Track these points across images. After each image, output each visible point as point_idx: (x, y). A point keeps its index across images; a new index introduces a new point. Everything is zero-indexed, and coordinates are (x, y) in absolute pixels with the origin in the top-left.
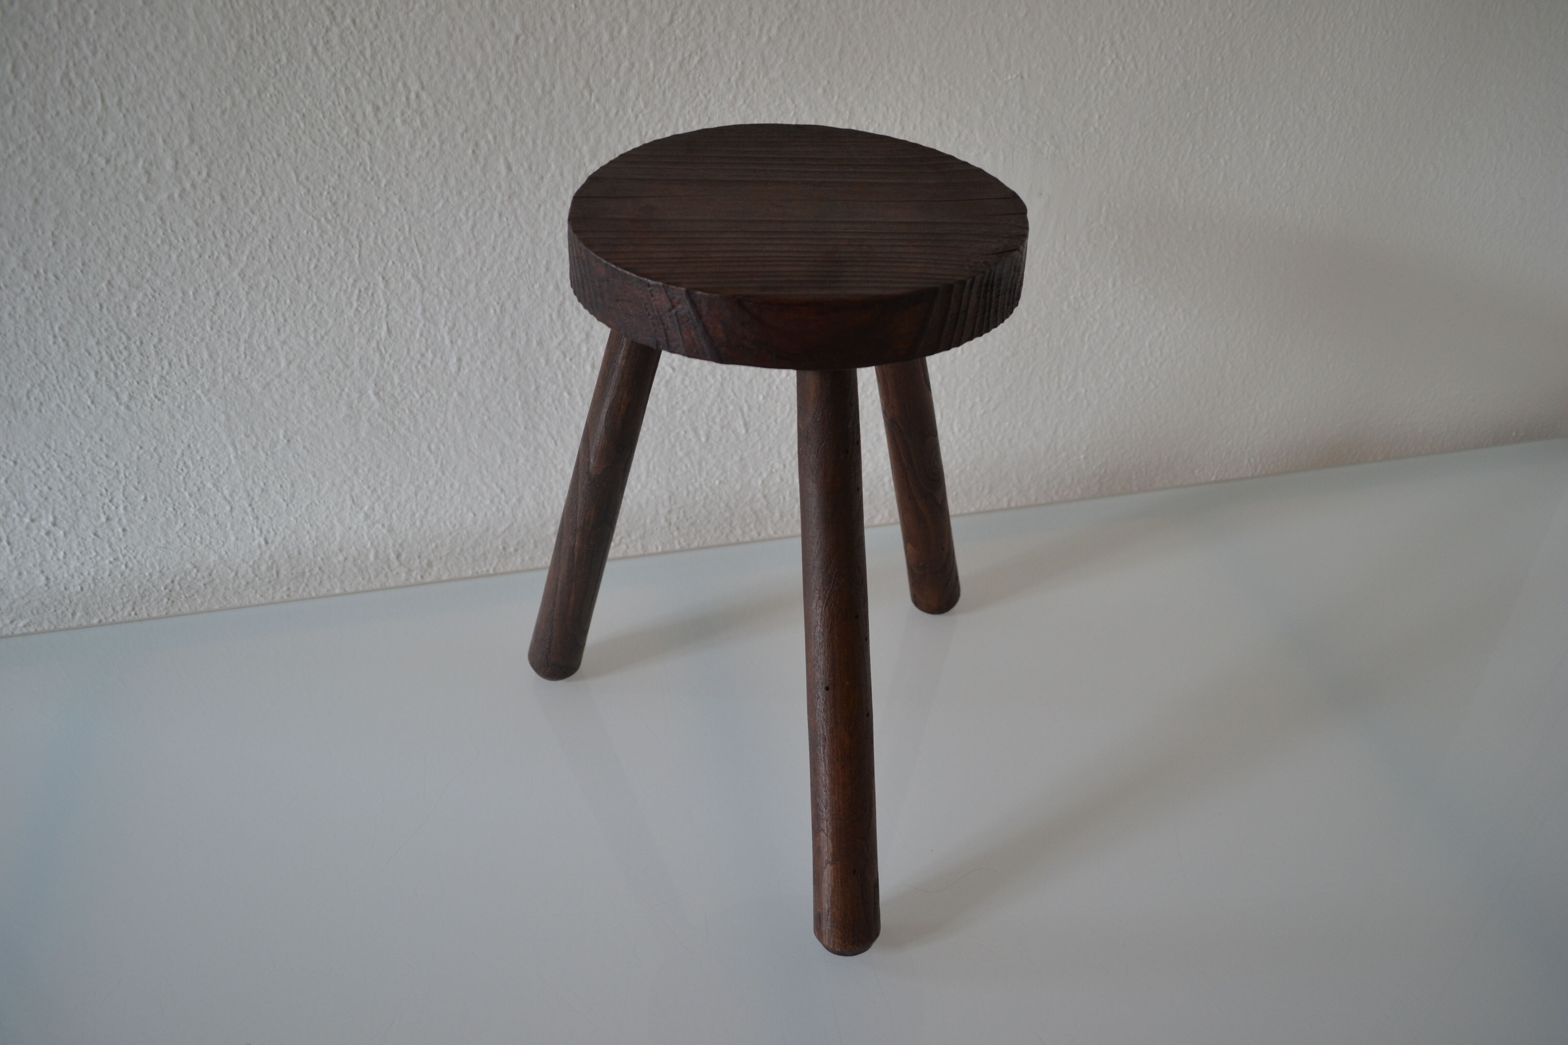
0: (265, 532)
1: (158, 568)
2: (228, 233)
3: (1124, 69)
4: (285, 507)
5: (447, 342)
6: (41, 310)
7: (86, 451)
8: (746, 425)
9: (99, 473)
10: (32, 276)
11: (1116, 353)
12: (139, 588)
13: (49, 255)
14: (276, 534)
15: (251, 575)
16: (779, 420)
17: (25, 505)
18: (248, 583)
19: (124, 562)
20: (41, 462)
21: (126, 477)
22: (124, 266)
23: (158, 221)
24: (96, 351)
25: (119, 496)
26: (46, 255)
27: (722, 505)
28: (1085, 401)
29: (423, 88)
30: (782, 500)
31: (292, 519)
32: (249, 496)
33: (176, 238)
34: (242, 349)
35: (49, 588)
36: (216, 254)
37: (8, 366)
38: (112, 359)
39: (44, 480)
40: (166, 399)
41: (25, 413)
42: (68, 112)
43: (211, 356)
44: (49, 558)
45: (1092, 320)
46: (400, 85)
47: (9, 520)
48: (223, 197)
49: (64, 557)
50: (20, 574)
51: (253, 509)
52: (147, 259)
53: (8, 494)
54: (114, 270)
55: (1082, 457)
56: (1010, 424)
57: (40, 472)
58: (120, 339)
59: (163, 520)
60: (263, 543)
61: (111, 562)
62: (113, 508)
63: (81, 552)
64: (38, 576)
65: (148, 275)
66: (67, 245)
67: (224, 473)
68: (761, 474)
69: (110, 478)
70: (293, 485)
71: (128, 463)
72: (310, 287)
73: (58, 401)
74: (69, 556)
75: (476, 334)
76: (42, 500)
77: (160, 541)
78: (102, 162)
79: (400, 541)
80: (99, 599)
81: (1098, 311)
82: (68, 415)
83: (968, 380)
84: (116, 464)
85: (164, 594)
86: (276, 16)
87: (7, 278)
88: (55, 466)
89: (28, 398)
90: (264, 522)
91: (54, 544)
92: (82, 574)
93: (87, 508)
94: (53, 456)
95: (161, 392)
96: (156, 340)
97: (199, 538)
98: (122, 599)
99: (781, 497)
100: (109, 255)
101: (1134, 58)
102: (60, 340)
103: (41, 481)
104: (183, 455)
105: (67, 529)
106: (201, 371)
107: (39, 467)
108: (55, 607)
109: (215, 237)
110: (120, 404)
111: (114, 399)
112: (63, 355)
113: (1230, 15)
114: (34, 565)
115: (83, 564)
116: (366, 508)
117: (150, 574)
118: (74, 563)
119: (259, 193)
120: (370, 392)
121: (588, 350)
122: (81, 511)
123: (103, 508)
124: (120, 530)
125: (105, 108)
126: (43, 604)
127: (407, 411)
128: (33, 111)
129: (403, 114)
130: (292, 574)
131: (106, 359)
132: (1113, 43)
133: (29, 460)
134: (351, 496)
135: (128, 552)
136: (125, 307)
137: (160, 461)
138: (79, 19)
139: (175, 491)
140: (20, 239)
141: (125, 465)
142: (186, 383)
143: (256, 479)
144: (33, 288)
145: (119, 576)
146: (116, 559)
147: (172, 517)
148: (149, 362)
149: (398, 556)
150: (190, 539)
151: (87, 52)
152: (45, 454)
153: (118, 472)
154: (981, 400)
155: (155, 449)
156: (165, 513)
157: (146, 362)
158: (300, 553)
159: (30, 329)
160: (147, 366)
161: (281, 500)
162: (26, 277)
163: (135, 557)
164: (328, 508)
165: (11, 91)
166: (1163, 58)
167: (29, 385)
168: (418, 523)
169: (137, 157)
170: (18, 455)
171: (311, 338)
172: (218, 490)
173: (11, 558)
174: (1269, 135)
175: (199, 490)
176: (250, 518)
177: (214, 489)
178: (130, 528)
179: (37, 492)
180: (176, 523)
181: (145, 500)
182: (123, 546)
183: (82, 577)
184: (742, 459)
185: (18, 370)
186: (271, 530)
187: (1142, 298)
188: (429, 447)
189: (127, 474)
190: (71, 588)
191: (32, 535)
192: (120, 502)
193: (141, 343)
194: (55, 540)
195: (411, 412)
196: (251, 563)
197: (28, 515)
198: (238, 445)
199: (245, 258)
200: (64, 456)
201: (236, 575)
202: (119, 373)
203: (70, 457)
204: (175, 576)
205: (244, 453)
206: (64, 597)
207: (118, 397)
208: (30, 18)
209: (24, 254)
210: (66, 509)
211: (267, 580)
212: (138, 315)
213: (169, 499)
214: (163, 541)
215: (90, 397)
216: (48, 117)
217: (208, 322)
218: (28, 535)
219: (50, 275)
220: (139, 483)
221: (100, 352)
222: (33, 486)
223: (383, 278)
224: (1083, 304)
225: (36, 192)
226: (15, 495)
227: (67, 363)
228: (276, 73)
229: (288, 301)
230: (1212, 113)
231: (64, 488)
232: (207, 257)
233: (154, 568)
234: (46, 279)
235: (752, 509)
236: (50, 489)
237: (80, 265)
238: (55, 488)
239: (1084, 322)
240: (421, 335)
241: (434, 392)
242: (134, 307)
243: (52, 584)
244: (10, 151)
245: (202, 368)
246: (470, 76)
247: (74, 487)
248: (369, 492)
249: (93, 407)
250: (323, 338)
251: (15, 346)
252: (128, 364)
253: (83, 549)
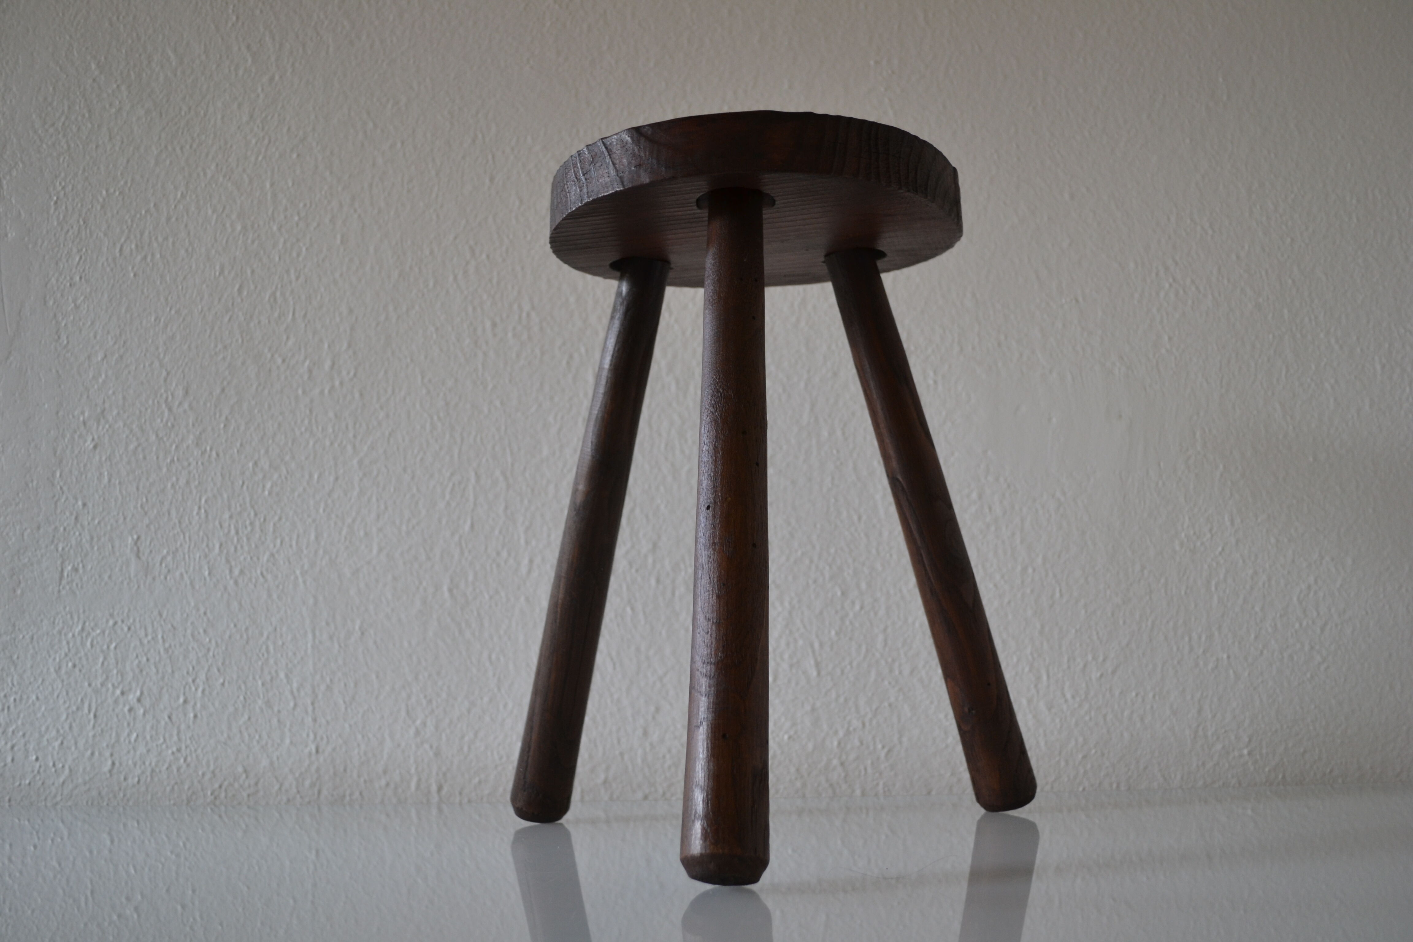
0: (318, 738)
1: (212, 767)
2: (357, 426)
3: (1185, 292)
4: (343, 709)
5: (522, 541)
6: (197, 483)
7: (189, 624)
8: (817, 664)
9: (193, 648)
10: (200, 453)
11: (1257, 609)
12: (189, 789)
13: (219, 436)
14: (328, 742)
15: (294, 790)
16: (855, 664)
17: (122, 676)
18: (288, 800)
19: (184, 755)
20: (150, 630)
21: (214, 656)
22: (271, 449)
23: (308, 412)
24: (227, 524)
25: (202, 676)
26: (216, 435)
27: (793, 770)
28: (1231, 672)
29: (533, 308)
30: (863, 772)
31: (347, 726)
32: (314, 692)
33: (317, 427)
34: (344, 532)
35: (111, 775)
36: (344, 443)
37: (156, 532)
38: (237, 533)
39: (146, 650)
40: (269, 577)
41: (154, 579)
42: (267, 321)
43: (317, 538)
44: (122, 739)
45: (1214, 564)
46: (515, 307)
47: (104, 690)
48: (361, 395)
49: (136, 741)
50: (92, 754)
51: (314, 709)
52: (290, 444)
53: (113, 661)
54: (262, 452)
55: (1245, 752)
56: (1137, 695)
57: (145, 641)
58: (249, 515)
59: (231, 709)
60: (314, 751)
61: (173, 753)
62: (193, 689)
63: (151, 737)
64: (106, 760)
65: (287, 458)
66: (234, 429)
67: (298, 663)
68: (836, 733)
69: (200, 655)
70: (356, 684)
71: (219, 641)
72: (413, 478)
73: (183, 570)
74: (140, 739)
75: (549, 536)
76: (137, 671)
77: (222, 734)
78: (279, 361)
79: (444, 769)
80: (149, 797)
81: (1220, 553)
82: (186, 586)
83: (1073, 631)
84: (210, 641)
85: (208, 800)
86: (432, 252)
87: (181, 453)
88: (160, 636)
89: (161, 564)
90: (320, 726)
91: (132, 724)
92: (144, 763)
93: (172, 687)
94: (161, 626)
95: (267, 570)
96: (276, 518)
97: (257, 737)
98: (170, 800)
99: (862, 767)
100: (262, 438)
101: (1193, 282)
102: (203, 511)
103: (143, 651)
104: (268, 638)
105: (148, 706)
106: (305, 552)
107: (146, 635)
108: (109, 799)
109: (347, 427)
110: (231, 578)
111: (227, 572)
112: (200, 526)
113: (1289, 240)
114: (107, 746)
115: (148, 751)
116: (418, 722)
117: (203, 774)
118: (142, 749)
119: (390, 391)
120: (445, 588)
121: (654, 562)
122: (165, 690)
123: (185, 688)
124: (192, 715)
125: (294, 318)
126: (100, 794)
127: (475, 613)
128: (243, 319)
129: (514, 329)
130: (332, 795)
131: (233, 532)
132: (1167, 269)
133: (141, 627)
134: (407, 706)
135: (192, 742)
136: (261, 486)
137: (247, 642)
138: (294, 254)
139: (251, 678)
140: (201, 421)
141: (217, 643)
142: (290, 562)
143: (324, 674)
144: (197, 463)
145: (175, 771)
146: (179, 750)
147: (241, 706)
148: (266, 539)
149: (440, 789)
150: (249, 735)
151: (293, 277)
152: (155, 623)
153: (209, 650)
154: (1094, 658)
155: (247, 629)
156: (236, 702)
157: (263, 539)
158: (345, 770)
159: (183, 498)
160: (263, 543)
161: (341, 702)
162: (195, 453)
163: (196, 751)
164: (382, 717)
165: (233, 304)
166: (1226, 281)
167: (165, 552)
168: (466, 749)
169: (306, 358)
170: (134, 621)
171: (404, 528)
172: (288, 682)
173: (91, 734)
174: (1376, 358)
175: (272, 680)
176: (309, 720)
177: (285, 681)
178: (201, 715)
179: (137, 661)
180: (242, 715)
181: (223, 684)
182: (189, 735)
183: (143, 767)
184: (813, 709)
185: (162, 537)
186: (325, 736)
187: (1273, 540)
188: (490, 657)
189: (216, 653)
190: (130, 781)
191: (117, 711)
192: (201, 684)
193: (265, 520)
194: (134, 719)
195: (479, 614)
196: (297, 775)
197: (121, 687)
198: (318, 633)
199: (365, 448)
200: (170, 626)
201: (280, 789)
202: (239, 547)
203: (174, 628)
204: (225, 780)
205: (320, 642)
206: (120, 789)
207: (231, 571)
208: (262, 252)
209: (200, 434)
210: (154, 684)
211: (307, 800)
212: (270, 493)
213: (243, 687)
214: (225, 735)
215: (209, 568)
216: (252, 325)
217: (322, 505)
218: (113, 710)
219: (214, 453)
220: (223, 664)
221: (229, 525)
222: (135, 655)
223: (476, 473)
224: (1198, 544)
225: (225, 383)
226: (117, 663)
227: (201, 533)
228: (423, 295)
229: (392, 490)
230: (1298, 335)
231: (160, 661)
232: (336, 445)
233: (208, 765)
234: (210, 456)
235: (827, 780)
236: (148, 660)
237: (238, 445)
238: (152, 661)
239: (1206, 567)
240: (500, 532)
241: (503, 594)
242: (268, 485)
243: (115, 771)
244: (217, 350)
245: (307, 548)
246: (572, 300)
247: (168, 661)
248: (424, 702)
249: (208, 579)
250: (414, 527)
251: (167, 515)
252: (248, 539)
253: (154, 733)
